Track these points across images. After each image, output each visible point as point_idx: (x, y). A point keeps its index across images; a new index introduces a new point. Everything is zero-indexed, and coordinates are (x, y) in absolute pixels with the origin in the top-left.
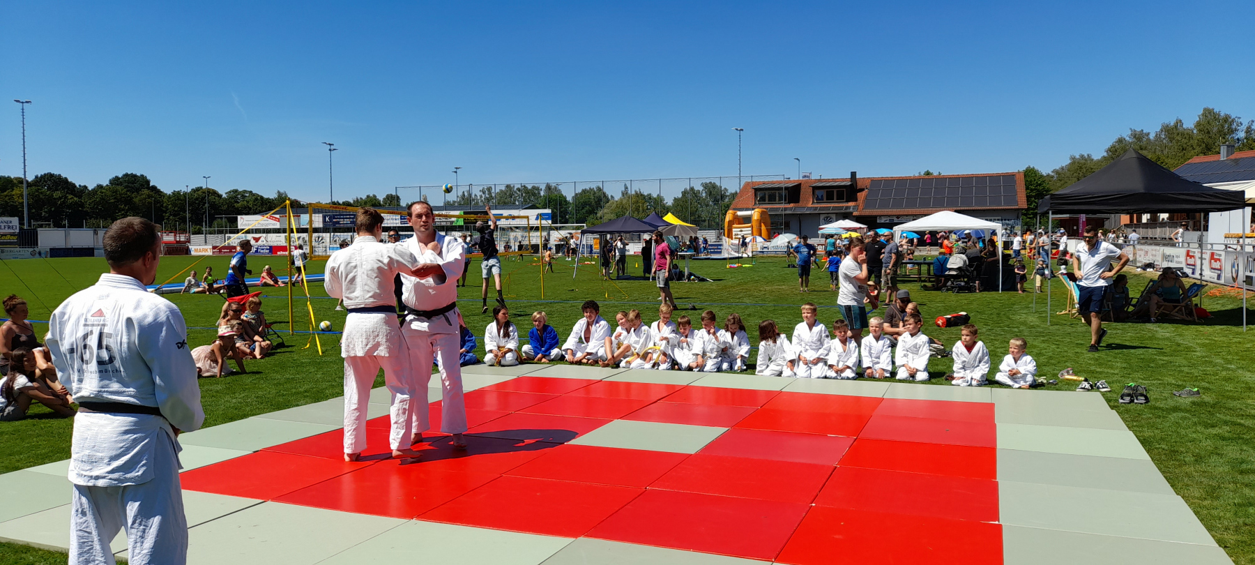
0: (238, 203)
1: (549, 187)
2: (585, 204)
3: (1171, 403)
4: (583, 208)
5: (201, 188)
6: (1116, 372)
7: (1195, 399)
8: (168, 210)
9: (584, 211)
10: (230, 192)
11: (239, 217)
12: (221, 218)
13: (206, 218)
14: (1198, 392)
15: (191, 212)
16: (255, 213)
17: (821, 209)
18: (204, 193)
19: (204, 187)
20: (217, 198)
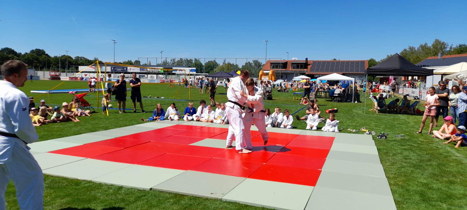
0: (79, 61)
1: (196, 60)
2: (209, 67)
3: (394, 139)
4: (208, 68)
5: (65, 55)
6: (380, 129)
7: (403, 138)
8: (52, 63)
9: (209, 69)
10: (76, 57)
11: (79, 67)
12: (73, 67)
13: (67, 66)
14: (404, 136)
15: (61, 64)
16: (85, 65)
17: (295, 71)
18: (66, 57)
19: (66, 55)
20: (71, 59)
